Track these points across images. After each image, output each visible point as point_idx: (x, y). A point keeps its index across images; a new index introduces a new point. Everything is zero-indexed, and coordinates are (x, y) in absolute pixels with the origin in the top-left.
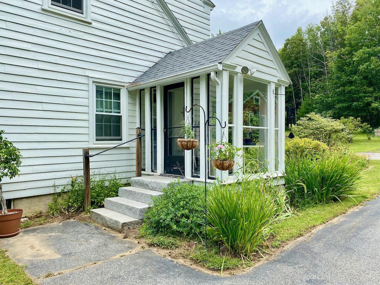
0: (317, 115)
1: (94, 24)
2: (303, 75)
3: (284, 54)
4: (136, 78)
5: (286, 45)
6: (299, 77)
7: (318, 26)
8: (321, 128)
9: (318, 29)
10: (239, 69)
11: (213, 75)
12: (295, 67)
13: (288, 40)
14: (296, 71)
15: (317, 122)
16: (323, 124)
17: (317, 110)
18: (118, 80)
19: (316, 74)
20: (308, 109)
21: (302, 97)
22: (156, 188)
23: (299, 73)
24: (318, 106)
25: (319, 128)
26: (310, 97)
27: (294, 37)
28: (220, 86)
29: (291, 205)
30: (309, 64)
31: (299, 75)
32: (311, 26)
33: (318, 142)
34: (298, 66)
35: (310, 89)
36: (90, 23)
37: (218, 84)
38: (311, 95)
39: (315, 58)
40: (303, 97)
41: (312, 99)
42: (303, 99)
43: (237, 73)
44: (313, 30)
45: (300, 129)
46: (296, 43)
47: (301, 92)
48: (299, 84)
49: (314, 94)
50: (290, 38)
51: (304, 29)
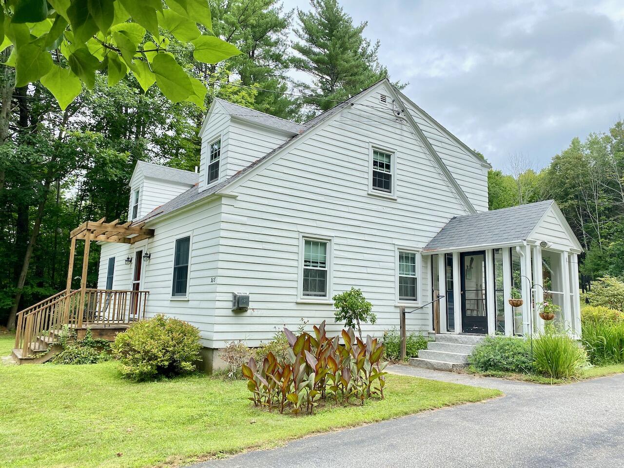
0: (613, 279)
1: (399, 200)
2: (585, 210)
3: (552, 178)
4: (427, 244)
5: (555, 166)
6: (579, 214)
7: (607, 136)
8: (620, 295)
9: (607, 139)
10: (538, 243)
11: (518, 248)
12: (571, 199)
13: (558, 158)
14: (573, 204)
15: (613, 288)
16: (621, 290)
17: (614, 267)
18: (413, 246)
19: (608, 209)
20: (598, 265)
21: (586, 245)
22: (466, 342)
23: (579, 208)
24: (614, 259)
25: (616, 295)
26: (600, 245)
27: (566, 152)
28: (524, 258)
29: (592, 363)
30: (595, 194)
31: (578, 211)
32: (594, 137)
33: (616, 311)
34: (576, 197)
35: (599, 233)
36: (396, 200)
37: (522, 256)
38: (602, 242)
39: (604, 185)
40: (588, 246)
41: (603, 249)
42: (588, 248)
43: (536, 246)
44: (598, 143)
45: (591, 295)
46: (571, 162)
47: (584, 237)
48: (580, 225)
49: (607, 240)
50: (560, 155)
51: (583, 141)
